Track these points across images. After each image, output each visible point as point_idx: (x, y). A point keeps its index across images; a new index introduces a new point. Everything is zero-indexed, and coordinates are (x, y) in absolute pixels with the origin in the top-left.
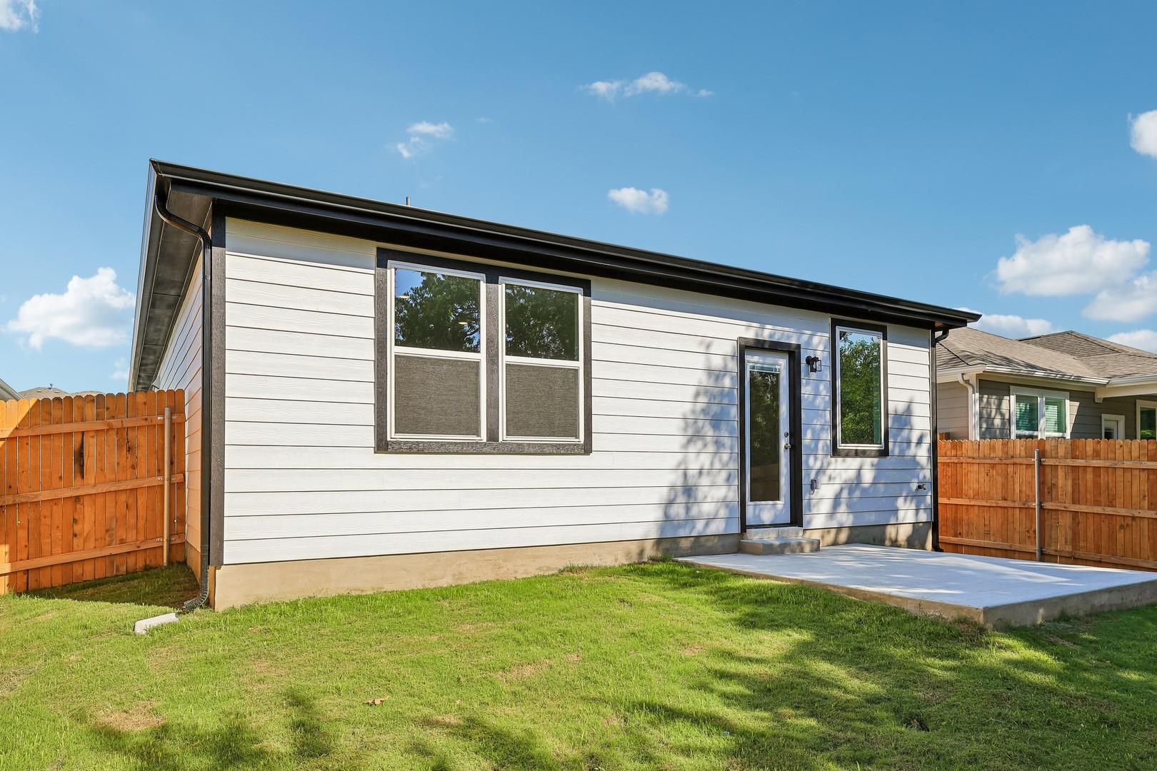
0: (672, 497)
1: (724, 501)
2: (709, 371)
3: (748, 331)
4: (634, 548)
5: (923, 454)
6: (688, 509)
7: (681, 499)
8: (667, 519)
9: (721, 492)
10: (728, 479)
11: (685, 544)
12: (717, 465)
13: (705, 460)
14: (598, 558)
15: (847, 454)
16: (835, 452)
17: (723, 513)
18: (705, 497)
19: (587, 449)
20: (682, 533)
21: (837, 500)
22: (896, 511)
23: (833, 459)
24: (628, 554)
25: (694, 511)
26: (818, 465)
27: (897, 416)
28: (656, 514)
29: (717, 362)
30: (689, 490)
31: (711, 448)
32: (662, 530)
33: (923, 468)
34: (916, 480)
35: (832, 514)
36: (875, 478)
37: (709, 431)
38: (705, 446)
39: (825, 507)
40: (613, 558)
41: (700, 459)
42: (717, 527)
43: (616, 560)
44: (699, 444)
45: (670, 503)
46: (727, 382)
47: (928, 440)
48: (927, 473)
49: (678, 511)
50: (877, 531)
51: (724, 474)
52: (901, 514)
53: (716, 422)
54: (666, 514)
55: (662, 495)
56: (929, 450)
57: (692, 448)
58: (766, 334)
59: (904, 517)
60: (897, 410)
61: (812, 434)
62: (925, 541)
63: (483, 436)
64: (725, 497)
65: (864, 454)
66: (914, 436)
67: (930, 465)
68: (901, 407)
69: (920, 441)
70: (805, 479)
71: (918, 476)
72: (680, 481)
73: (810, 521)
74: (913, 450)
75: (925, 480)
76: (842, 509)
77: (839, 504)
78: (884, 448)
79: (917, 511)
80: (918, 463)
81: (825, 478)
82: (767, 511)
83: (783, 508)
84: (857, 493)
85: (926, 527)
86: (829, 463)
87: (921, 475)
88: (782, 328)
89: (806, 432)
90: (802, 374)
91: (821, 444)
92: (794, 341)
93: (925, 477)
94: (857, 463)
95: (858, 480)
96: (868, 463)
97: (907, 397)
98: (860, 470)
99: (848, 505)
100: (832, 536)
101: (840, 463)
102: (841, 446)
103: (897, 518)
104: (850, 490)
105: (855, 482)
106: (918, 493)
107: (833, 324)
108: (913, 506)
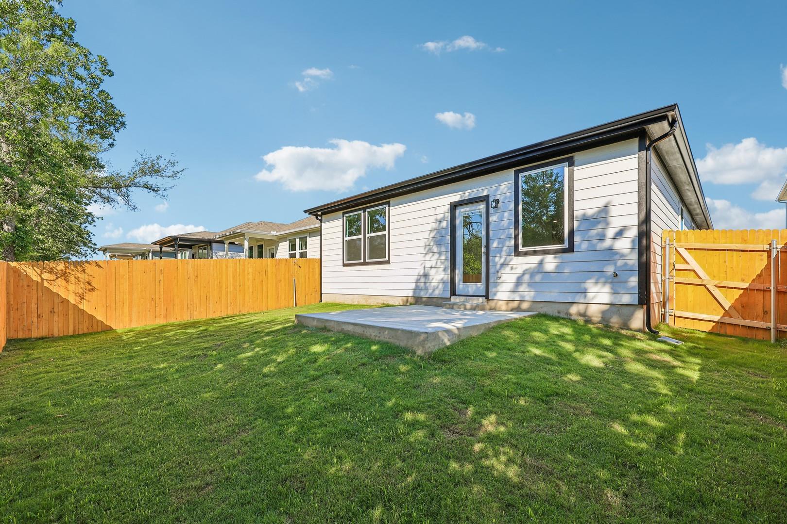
0: (418, 279)
1: (443, 281)
2: (436, 222)
3: (456, 198)
4: (405, 299)
6: (425, 284)
7: (423, 280)
8: (417, 289)
9: (440, 277)
10: (444, 270)
11: (424, 299)
12: (439, 263)
13: (433, 263)
14: (393, 302)
15: (526, 254)
16: (517, 253)
17: (441, 286)
18: (433, 279)
19: (388, 262)
20: (423, 295)
21: (519, 282)
22: (584, 292)
23: (516, 258)
24: (403, 301)
25: (428, 284)
26: (502, 260)
27: (585, 219)
28: (413, 286)
29: (439, 217)
30: (426, 275)
31: (436, 256)
32: (415, 293)
33: (623, 257)
34: (613, 269)
35: (514, 291)
36: (557, 267)
37: (435, 249)
38: (433, 255)
39: (509, 286)
40: (398, 302)
41: (431, 261)
42: (437, 293)
44: (431, 255)
45: (418, 281)
46: (444, 224)
48: (629, 262)
49: (421, 285)
50: (562, 307)
51: (443, 268)
52: (590, 295)
53: (439, 244)
54: (416, 286)
55: (415, 278)
57: (428, 257)
58: (467, 195)
59: (593, 298)
60: (584, 215)
61: (499, 244)
62: (629, 320)
63: (362, 261)
64: (442, 279)
65: (545, 252)
66: (610, 233)
67: (635, 255)
68: (590, 212)
69: (619, 234)
70: (492, 271)
71: (615, 264)
72: (422, 272)
73: (495, 294)
74: (607, 244)
75: (627, 269)
76: (523, 288)
77: (521, 285)
78: (567, 247)
79: (615, 293)
80: (617, 253)
81: (507, 269)
82: (473, 288)
83: (481, 286)
84: (538, 278)
85: (632, 308)
86: (511, 260)
87: (620, 263)
88: (476, 189)
89: (493, 243)
90: (491, 210)
91: (505, 249)
92: (485, 193)
93: (626, 264)
94: (537, 259)
95: (540, 268)
96: (549, 258)
97: (601, 203)
98: (541, 263)
99: (529, 286)
100: (515, 304)
101: (521, 259)
102: (521, 249)
103: (585, 297)
104: (531, 277)
105: (536, 271)
106: (616, 280)
107: (517, 173)
108: (607, 289)
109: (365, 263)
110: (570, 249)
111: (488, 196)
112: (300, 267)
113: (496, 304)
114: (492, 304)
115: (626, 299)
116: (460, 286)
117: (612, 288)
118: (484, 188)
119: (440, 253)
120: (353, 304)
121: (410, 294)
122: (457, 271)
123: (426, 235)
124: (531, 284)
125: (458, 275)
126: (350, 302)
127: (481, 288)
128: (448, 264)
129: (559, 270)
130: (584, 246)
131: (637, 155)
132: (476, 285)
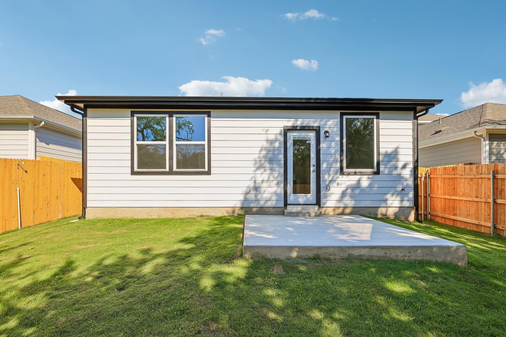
0: (248, 191)
1: (276, 193)
2: (267, 141)
3: (290, 123)
4: (230, 210)
5: (407, 173)
6: (256, 196)
7: (253, 192)
8: (246, 200)
9: (274, 189)
11: (255, 209)
12: (271, 178)
13: (265, 177)
14: (215, 213)
15: (349, 174)
16: (342, 172)
17: (274, 198)
18: (265, 191)
19: (209, 173)
20: (253, 205)
21: (344, 194)
22: (386, 200)
23: (341, 176)
24: (228, 212)
25: (259, 197)
26: (330, 178)
27: (386, 155)
28: (242, 197)
29: (272, 137)
30: (256, 188)
31: (268, 172)
32: (243, 203)
33: (406, 180)
34: (401, 186)
35: (340, 200)
36: (370, 184)
37: (267, 165)
38: (265, 171)
39: (336, 197)
40: (221, 213)
41: (263, 175)
42: (269, 204)
43: (223, 214)
44: (262, 170)
45: (247, 193)
46: (277, 145)
47: (411, 166)
48: (411, 182)
49: (251, 196)
50: (372, 210)
51: (275, 182)
52: (389, 203)
53: (271, 161)
54: (245, 198)
55: (244, 190)
56: (411, 171)
57: (259, 172)
58: (299, 123)
59: (391, 204)
60: (386, 152)
61: (328, 165)
62: (409, 216)
63: (167, 169)
64: (275, 192)
65: (362, 174)
66: (400, 164)
67: (412, 179)
68: (390, 151)
69: (404, 167)
70: (322, 185)
71: (402, 184)
72: (252, 185)
73: (325, 203)
74: (398, 171)
75: (408, 186)
76: (347, 198)
77: (345, 196)
78: (376, 171)
79: (402, 201)
80: (403, 178)
81: (335, 185)
82: (302, 198)
83: (311, 197)
84: (357, 191)
85: (409, 209)
86: (338, 178)
87: (405, 183)
88: (309, 120)
89: (323, 164)
90: (322, 139)
91: (332, 169)
92: (316, 125)
93: (408, 184)
94: (357, 178)
95: (358, 186)
96: (365, 178)
97: (395, 145)
98: (359, 181)
99: (351, 197)
100: (340, 210)
101: (345, 177)
102: (345, 170)
103: (386, 204)
104: (353, 190)
105: (355, 186)
106: (404, 192)
107: (342, 115)
108: (399, 198)
109: (171, 172)
110: (378, 173)
111: (319, 127)
112: (26, 172)
113: (325, 211)
114: (323, 210)
115: (406, 204)
116: (291, 198)
117: (401, 199)
118: (315, 120)
119: (272, 169)
121: (239, 205)
122: (288, 186)
123: (257, 150)
125: (289, 188)
126: (145, 217)
128: (282, 179)
129: (370, 186)
130: (386, 171)
131: (412, 121)
132: (306, 196)
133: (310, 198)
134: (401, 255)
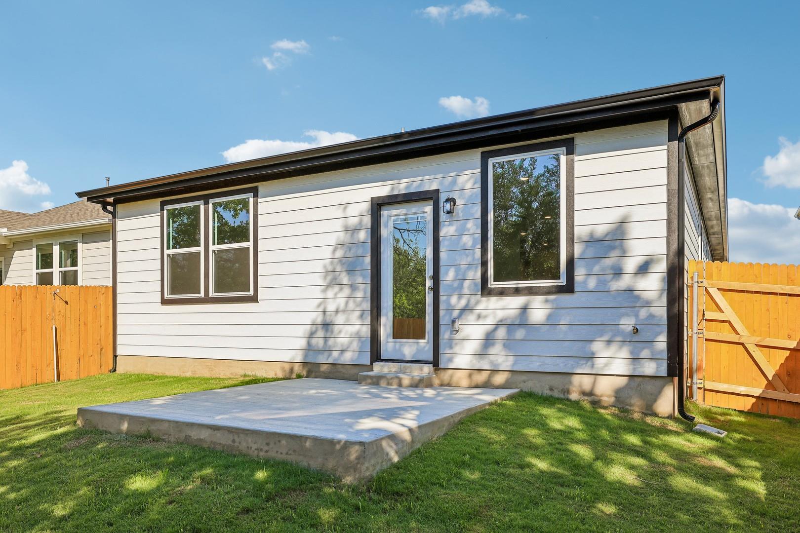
0: (314, 329)
1: (358, 336)
2: (346, 230)
3: (382, 190)
4: (287, 367)
5: (649, 287)
6: (326, 339)
7: (321, 333)
8: (309, 349)
9: (354, 329)
10: (361, 316)
11: (324, 368)
12: (351, 305)
13: (341, 303)
14: (265, 372)
15: (502, 293)
16: (485, 290)
17: (355, 345)
18: (340, 332)
19: (254, 299)
20: (321, 359)
21: (489, 340)
22: (591, 357)
23: (484, 299)
24: (283, 369)
25: (331, 342)
26: (463, 302)
27: (593, 241)
28: (302, 343)
29: (353, 221)
30: (327, 326)
31: (346, 292)
32: (306, 356)
33: (648, 304)
34: (632, 321)
35: (482, 354)
36: (549, 316)
37: (345, 279)
38: (341, 289)
39: (472, 346)
40: (274, 373)
41: (337, 300)
42: (348, 358)
43: (276, 374)
44: (336, 288)
45: (311, 335)
46: (362, 238)
47: (662, 267)
48: (661, 311)
49: (318, 342)
50: (557, 381)
51: (358, 314)
52: (599, 363)
53: (350, 271)
54: (309, 343)
55: (307, 329)
56: (661, 280)
57: (330, 293)
58: (403, 186)
59: (605, 366)
60: (591, 234)
61: (457, 274)
62: (655, 400)
63: (202, 294)
64: (358, 333)
65: (531, 291)
66: (631, 265)
67: (664, 301)
68: (601, 230)
69: (643, 269)
70: (444, 319)
71: (637, 315)
72: (319, 320)
73: (450, 360)
74: (625, 282)
75: (651, 321)
76: (497, 349)
77: (493, 345)
78: (565, 283)
79: (635, 359)
80: (638, 298)
81: (471, 318)
82: (409, 348)
83: (425, 345)
84: (520, 334)
85: (658, 383)
86: (477, 302)
87: (643, 313)
88: (420, 178)
89: (447, 273)
90: (443, 216)
91: (467, 284)
92: (434, 187)
93: (651, 316)
94: (515, 302)
95: (522, 319)
96: (538, 301)
97: (614, 216)
98: (525, 309)
99: (505, 346)
100: (481, 378)
101: (494, 302)
102: (492, 284)
103: (593, 365)
104: (509, 332)
105: (517, 322)
106: (635, 338)
107: (485, 157)
108: (625, 352)
109: (207, 300)
110: (569, 288)
111: (437, 191)
112: (67, 303)
113: (451, 376)
114: (446, 376)
115: (650, 368)
116: (388, 345)
117: (631, 353)
118: (432, 177)
119: (353, 286)
120: (183, 375)
121: (299, 358)
122: (383, 320)
123: (327, 253)
124: (509, 344)
125: (385, 325)
126: (177, 373)
127: (427, 348)
128: (367, 306)
129: (551, 322)
130: (592, 283)
131: (665, 147)
132: (418, 343)
133: (425, 347)
134: (254, 447)
